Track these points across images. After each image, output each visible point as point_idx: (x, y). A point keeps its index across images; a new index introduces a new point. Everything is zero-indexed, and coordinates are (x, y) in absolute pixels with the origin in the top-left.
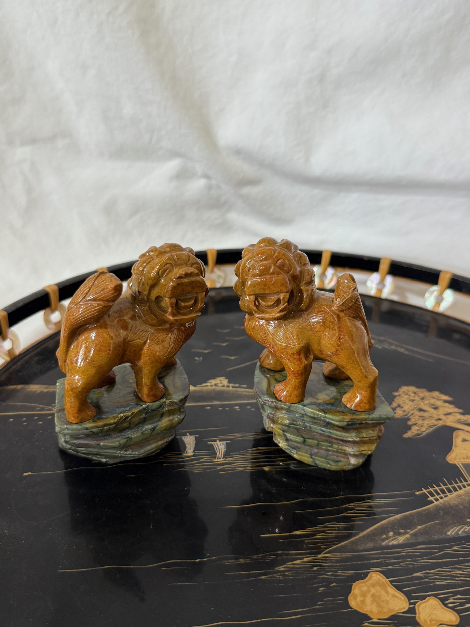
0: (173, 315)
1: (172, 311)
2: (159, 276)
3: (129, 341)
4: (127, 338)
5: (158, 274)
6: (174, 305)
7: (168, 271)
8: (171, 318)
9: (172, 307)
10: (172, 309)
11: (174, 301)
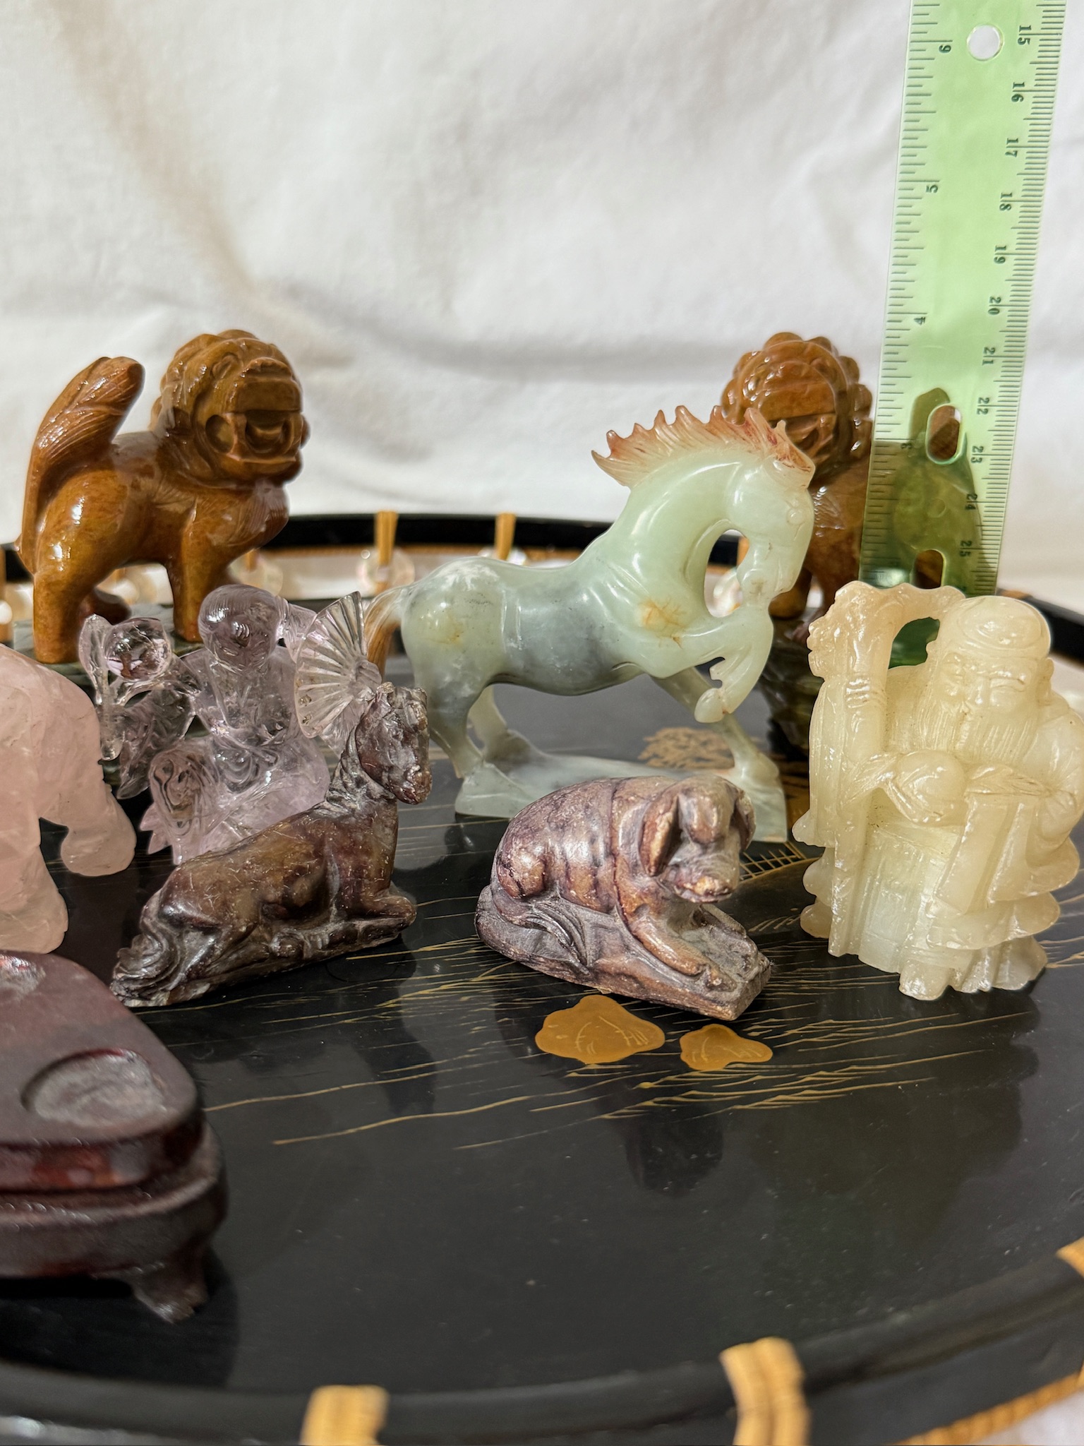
0: (243, 453)
1: (239, 443)
2: (211, 377)
3: (157, 504)
4: (154, 496)
5: (211, 372)
6: (243, 430)
7: (229, 367)
8: (236, 458)
9: (239, 434)
10: (239, 438)
11: (242, 420)
